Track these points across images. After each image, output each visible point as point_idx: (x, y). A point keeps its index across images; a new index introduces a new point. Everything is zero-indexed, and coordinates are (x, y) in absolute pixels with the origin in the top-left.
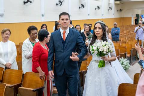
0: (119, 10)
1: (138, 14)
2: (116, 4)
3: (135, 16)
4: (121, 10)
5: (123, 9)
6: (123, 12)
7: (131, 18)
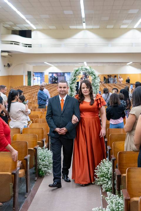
0: (6, 65)
1: (30, 71)
2: (2, 56)
3: (27, 74)
4: (9, 65)
5: (12, 64)
6: (11, 67)
7: (22, 76)
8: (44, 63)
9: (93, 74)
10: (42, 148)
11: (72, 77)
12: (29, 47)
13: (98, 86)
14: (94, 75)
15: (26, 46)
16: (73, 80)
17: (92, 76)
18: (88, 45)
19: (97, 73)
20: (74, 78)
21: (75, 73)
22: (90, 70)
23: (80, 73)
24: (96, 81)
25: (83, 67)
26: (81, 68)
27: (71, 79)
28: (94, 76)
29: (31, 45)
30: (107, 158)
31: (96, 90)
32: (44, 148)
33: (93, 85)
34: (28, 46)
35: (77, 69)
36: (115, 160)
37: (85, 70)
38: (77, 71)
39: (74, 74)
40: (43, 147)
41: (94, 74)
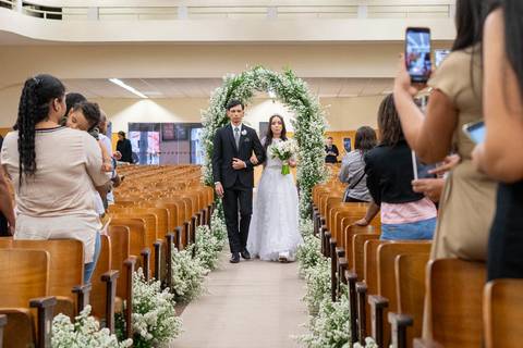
8: (107, 80)
9: (300, 98)
10: (74, 321)
11: (218, 109)
12: (49, 16)
13: (319, 145)
14: (305, 103)
15: (42, 16)
16: (220, 120)
17: (296, 104)
18: (279, 9)
19: (314, 96)
20: (222, 115)
21: (229, 95)
22: (287, 83)
23: (250, 95)
24: (312, 124)
25: (261, 70)
26: (251, 74)
27: (212, 117)
28: (302, 107)
29: (60, 10)
30: (368, 340)
31: (313, 160)
32: (80, 320)
33: (299, 141)
34: (45, 13)
35: (234, 76)
36: (410, 323)
37: (268, 82)
38: (236, 84)
39: (224, 98)
40: (77, 318)
41: (303, 96)
